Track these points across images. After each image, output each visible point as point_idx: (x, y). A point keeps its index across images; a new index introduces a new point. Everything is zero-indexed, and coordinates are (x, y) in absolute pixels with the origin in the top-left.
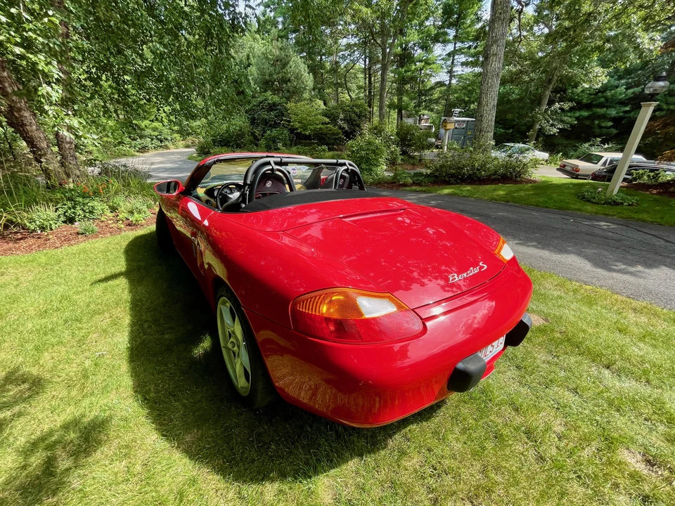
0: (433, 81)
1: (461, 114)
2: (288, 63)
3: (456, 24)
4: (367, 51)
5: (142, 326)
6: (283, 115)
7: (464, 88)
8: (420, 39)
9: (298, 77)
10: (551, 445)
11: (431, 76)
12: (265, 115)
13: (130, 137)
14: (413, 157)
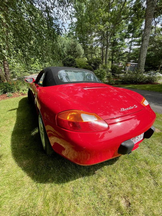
0: (124, 51)
1: (133, 62)
2: (76, 46)
3: (133, 32)
4: (102, 42)
5: (18, 124)
6: (74, 62)
7: (135, 53)
8: (120, 37)
9: (79, 50)
10: (160, 178)
11: (123, 49)
12: (68, 62)
13: (28, 70)
14: (116, 76)
